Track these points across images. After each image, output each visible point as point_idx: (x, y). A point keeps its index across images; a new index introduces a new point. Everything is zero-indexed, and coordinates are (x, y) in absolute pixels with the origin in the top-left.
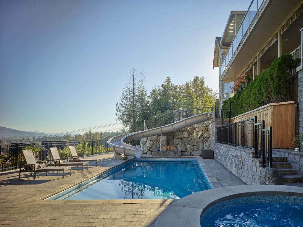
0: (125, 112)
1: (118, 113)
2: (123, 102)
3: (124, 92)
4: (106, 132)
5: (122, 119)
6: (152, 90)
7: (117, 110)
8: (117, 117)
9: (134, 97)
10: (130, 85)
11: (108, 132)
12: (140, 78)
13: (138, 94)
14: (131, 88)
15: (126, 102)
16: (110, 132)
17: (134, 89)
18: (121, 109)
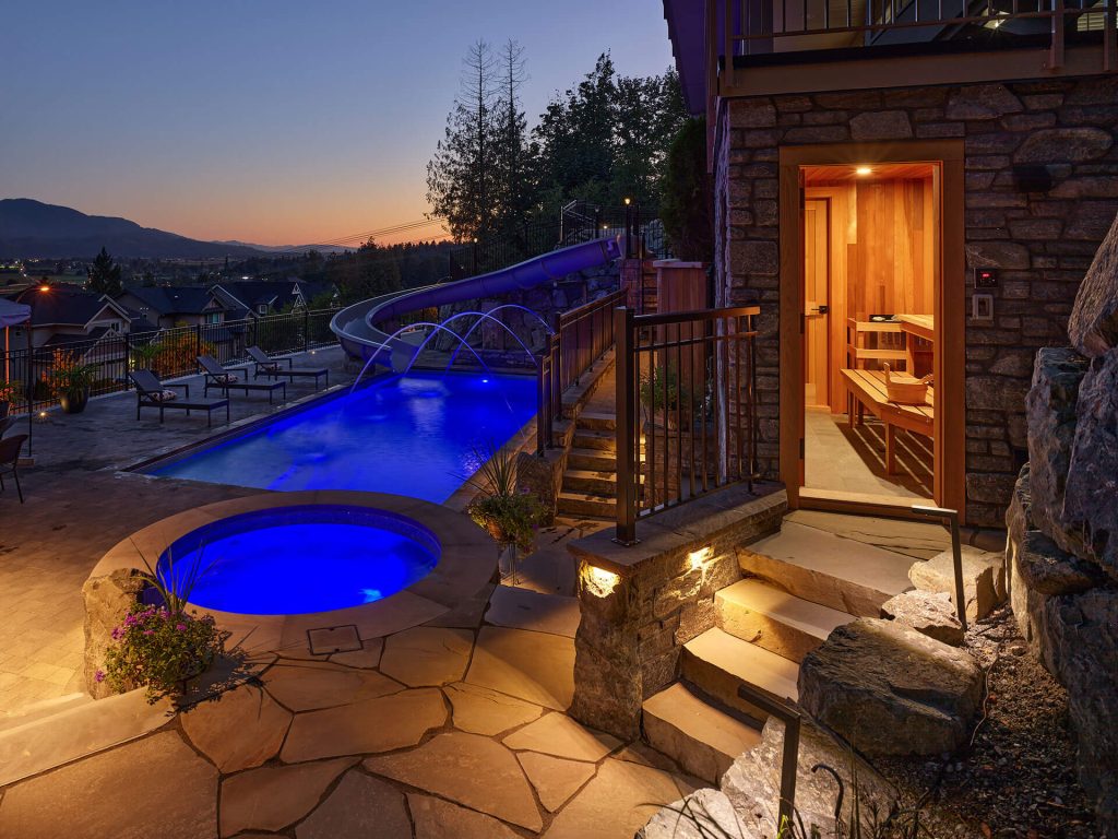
0: (453, 189)
1: (436, 196)
2: (447, 157)
3: (453, 123)
4: (424, 243)
5: (445, 212)
6: (549, 108)
7: (432, 183)
8: (431, 208)
9: (482, 137)
10: (470, 101)
11: (430, 242)
12: (505, 72)
13: (496, 125)
14: (471, 110)
15: (457, 157)
16: (437, 243)
17: (483, 110)
18: (442, 181)
